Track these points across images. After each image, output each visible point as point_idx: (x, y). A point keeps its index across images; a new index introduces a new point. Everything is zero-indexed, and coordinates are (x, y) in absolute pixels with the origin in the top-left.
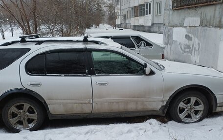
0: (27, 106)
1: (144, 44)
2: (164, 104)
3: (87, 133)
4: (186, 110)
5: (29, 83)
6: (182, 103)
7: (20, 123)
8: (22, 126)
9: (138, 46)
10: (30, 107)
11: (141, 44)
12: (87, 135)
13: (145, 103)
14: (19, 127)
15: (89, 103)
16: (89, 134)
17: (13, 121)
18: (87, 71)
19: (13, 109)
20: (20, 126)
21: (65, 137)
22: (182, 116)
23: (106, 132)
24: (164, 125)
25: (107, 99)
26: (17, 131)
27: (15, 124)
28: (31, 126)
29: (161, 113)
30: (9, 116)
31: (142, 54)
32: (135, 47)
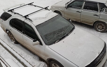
11: (103, 10)
31: (101, 17)
32: (98, 11)
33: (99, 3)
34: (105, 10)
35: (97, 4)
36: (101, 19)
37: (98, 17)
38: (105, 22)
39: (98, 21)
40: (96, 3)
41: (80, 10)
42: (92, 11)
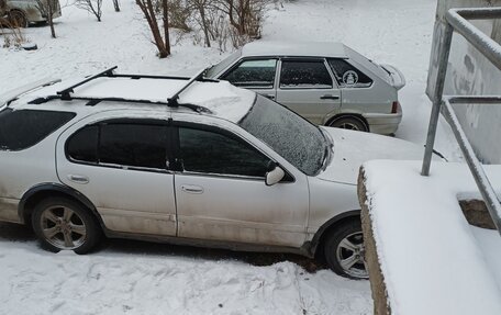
0: (69, 212)
1: (354, 77)
2: (311, 238)
3: (159, 273)
4: (355, 254)
5: (69, 176)
6: (345, 240)
7: (60, 236)
8: (63, 243)
9: (339, 82)
10: (74, 215)
11: (347, 77)
12: (159, 278)
13: (272, 232)
14: (58, 243)
15: (170, 219)
16: (163, 275)
17: (48, 232)
18: (168, 163)
19: (48, 214)
20: (60, 242)
21: (123, 274)
22: (346, 263)
23: (192, 277)
24: (309, 275)
25: (201, 217)
26: (56, 250)
27: (52, 238)
28: (77, 244)
29: (305, 252)
30: (42, 224)
31: (345, 101)
32: (331, 84)
33: (328, 59)
34: (350, 77)
35: (322, 62)
36: (347, 105)
37: (338, 102)
38: (360, 116)
39: (338, 116)
40: (318, 61)
41: (271, 92)
42: (310, 86)
